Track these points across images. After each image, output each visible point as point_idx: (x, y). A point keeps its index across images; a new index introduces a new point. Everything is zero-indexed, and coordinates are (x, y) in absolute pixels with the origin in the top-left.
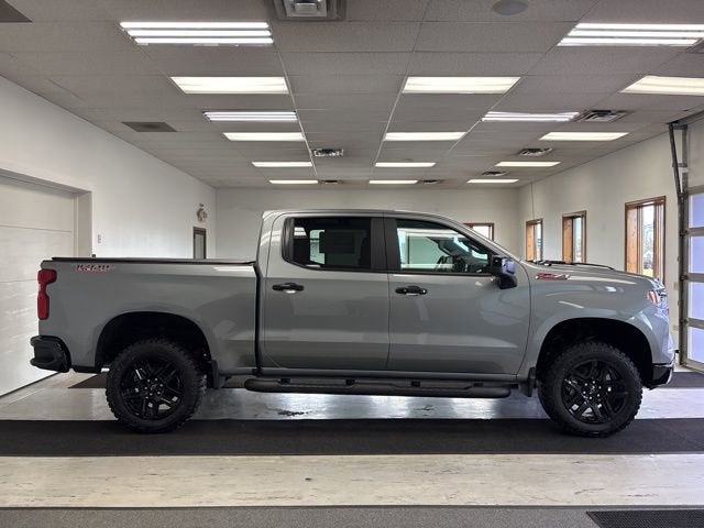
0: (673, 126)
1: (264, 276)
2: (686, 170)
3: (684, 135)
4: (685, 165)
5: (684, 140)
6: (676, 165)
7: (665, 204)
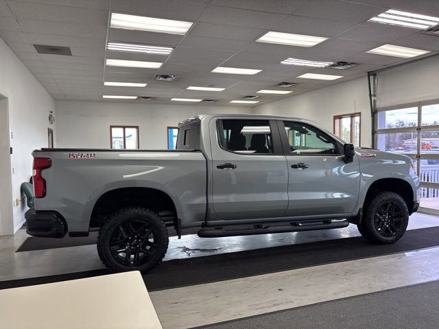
0: (369, 74)
1: (210, 159)
2: (375, 98)
3: (374, 79)
4: (375, 96)
5: (374, 82)
6: (370, 96)
7: (360, 116)
